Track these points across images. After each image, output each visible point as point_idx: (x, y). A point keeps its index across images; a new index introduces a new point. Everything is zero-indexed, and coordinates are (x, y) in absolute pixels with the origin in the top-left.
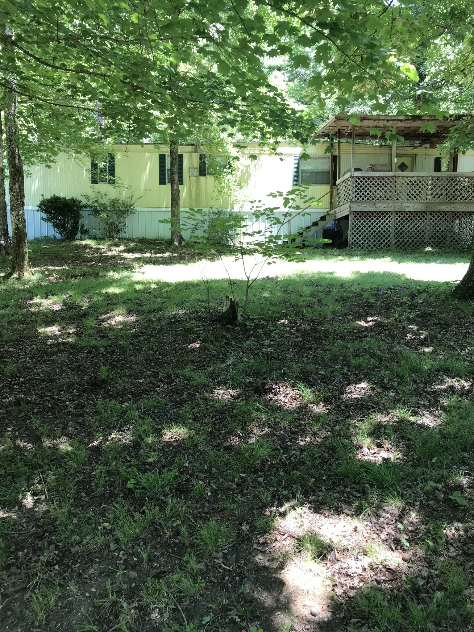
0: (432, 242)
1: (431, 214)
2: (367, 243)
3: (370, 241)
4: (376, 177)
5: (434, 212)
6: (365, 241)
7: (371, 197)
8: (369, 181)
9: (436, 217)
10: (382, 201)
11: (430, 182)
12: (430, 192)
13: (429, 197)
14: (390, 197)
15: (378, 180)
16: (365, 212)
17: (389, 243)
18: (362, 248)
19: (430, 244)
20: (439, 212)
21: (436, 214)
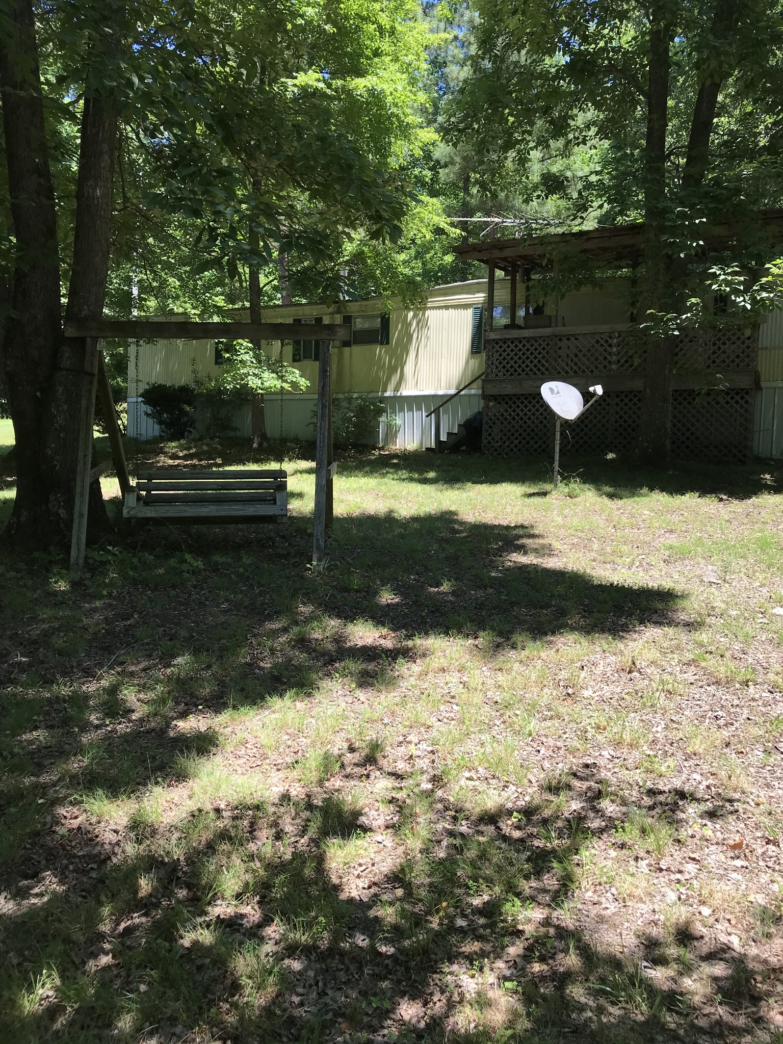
0: (620, 443)
1: (618, 396)
2: (508, 446)
3: (512, 442)
4: (524, 338)
5: (622, 392)
6: (505, 442)
7: (515, 371)
8: (512, 346)
9: (626, 400)
10: (533, 376)
11: (615, 341)
12: (614, 358)
13: (614, 366)
14: (547, 369)
15: (528, 342)
16: (507, 395)
17: (544, 446)
18: (499, 454)
19: (615, 446)
20: (631, 392)
21: (626, 396)
